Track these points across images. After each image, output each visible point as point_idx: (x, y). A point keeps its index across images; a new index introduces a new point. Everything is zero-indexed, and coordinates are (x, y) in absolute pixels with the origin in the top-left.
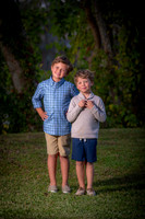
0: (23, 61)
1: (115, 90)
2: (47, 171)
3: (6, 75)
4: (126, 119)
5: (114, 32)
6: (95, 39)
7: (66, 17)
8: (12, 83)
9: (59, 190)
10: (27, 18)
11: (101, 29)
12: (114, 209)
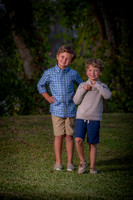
0: (33, 50)
1: (117, 78)
2: (53, 151)
3: (17, 62)
4: (127, 104)
5: (118, 25)
6: (100, 30)
7: (74, 10)
8: (23, 70)
9: (64, 168)
10: (38, 10)
11: (106, 22)
12: (114, 187)
